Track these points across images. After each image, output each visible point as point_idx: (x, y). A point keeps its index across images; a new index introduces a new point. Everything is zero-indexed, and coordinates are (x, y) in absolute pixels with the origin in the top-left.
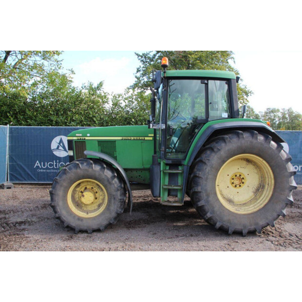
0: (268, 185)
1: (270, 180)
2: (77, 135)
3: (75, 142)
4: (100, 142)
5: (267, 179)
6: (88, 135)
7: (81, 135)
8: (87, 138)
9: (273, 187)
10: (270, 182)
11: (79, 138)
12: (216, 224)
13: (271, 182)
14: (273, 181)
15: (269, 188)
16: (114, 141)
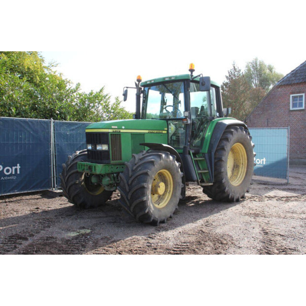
0: (242, 164)
1: (244, 160)
2: (113, 127)
3: (111, 134)
4: (132, 134)
5: (241, 160)
6: (123, 127)
7: (116, 127)
8: (122, 131)
9: (246, 165)
10: (244, 163)
11: (115, 130)
12: (229, 195)
13: (245, 161)
14: (246, 161)
15: (243, 167)
16: (143, 134)
